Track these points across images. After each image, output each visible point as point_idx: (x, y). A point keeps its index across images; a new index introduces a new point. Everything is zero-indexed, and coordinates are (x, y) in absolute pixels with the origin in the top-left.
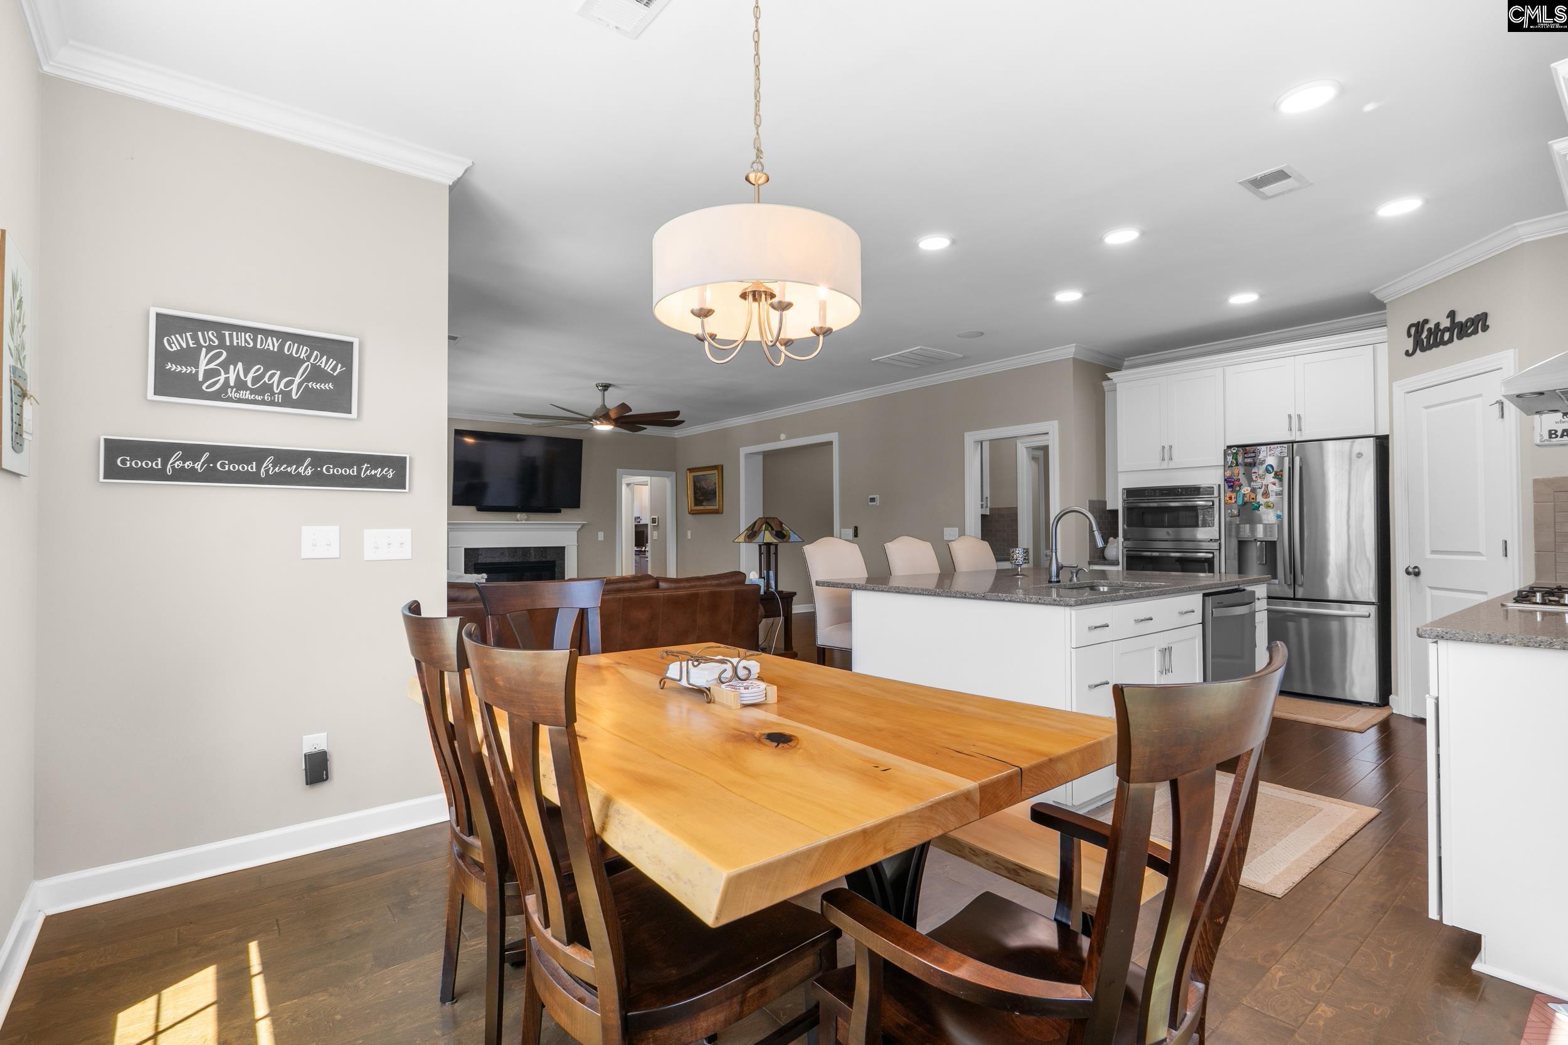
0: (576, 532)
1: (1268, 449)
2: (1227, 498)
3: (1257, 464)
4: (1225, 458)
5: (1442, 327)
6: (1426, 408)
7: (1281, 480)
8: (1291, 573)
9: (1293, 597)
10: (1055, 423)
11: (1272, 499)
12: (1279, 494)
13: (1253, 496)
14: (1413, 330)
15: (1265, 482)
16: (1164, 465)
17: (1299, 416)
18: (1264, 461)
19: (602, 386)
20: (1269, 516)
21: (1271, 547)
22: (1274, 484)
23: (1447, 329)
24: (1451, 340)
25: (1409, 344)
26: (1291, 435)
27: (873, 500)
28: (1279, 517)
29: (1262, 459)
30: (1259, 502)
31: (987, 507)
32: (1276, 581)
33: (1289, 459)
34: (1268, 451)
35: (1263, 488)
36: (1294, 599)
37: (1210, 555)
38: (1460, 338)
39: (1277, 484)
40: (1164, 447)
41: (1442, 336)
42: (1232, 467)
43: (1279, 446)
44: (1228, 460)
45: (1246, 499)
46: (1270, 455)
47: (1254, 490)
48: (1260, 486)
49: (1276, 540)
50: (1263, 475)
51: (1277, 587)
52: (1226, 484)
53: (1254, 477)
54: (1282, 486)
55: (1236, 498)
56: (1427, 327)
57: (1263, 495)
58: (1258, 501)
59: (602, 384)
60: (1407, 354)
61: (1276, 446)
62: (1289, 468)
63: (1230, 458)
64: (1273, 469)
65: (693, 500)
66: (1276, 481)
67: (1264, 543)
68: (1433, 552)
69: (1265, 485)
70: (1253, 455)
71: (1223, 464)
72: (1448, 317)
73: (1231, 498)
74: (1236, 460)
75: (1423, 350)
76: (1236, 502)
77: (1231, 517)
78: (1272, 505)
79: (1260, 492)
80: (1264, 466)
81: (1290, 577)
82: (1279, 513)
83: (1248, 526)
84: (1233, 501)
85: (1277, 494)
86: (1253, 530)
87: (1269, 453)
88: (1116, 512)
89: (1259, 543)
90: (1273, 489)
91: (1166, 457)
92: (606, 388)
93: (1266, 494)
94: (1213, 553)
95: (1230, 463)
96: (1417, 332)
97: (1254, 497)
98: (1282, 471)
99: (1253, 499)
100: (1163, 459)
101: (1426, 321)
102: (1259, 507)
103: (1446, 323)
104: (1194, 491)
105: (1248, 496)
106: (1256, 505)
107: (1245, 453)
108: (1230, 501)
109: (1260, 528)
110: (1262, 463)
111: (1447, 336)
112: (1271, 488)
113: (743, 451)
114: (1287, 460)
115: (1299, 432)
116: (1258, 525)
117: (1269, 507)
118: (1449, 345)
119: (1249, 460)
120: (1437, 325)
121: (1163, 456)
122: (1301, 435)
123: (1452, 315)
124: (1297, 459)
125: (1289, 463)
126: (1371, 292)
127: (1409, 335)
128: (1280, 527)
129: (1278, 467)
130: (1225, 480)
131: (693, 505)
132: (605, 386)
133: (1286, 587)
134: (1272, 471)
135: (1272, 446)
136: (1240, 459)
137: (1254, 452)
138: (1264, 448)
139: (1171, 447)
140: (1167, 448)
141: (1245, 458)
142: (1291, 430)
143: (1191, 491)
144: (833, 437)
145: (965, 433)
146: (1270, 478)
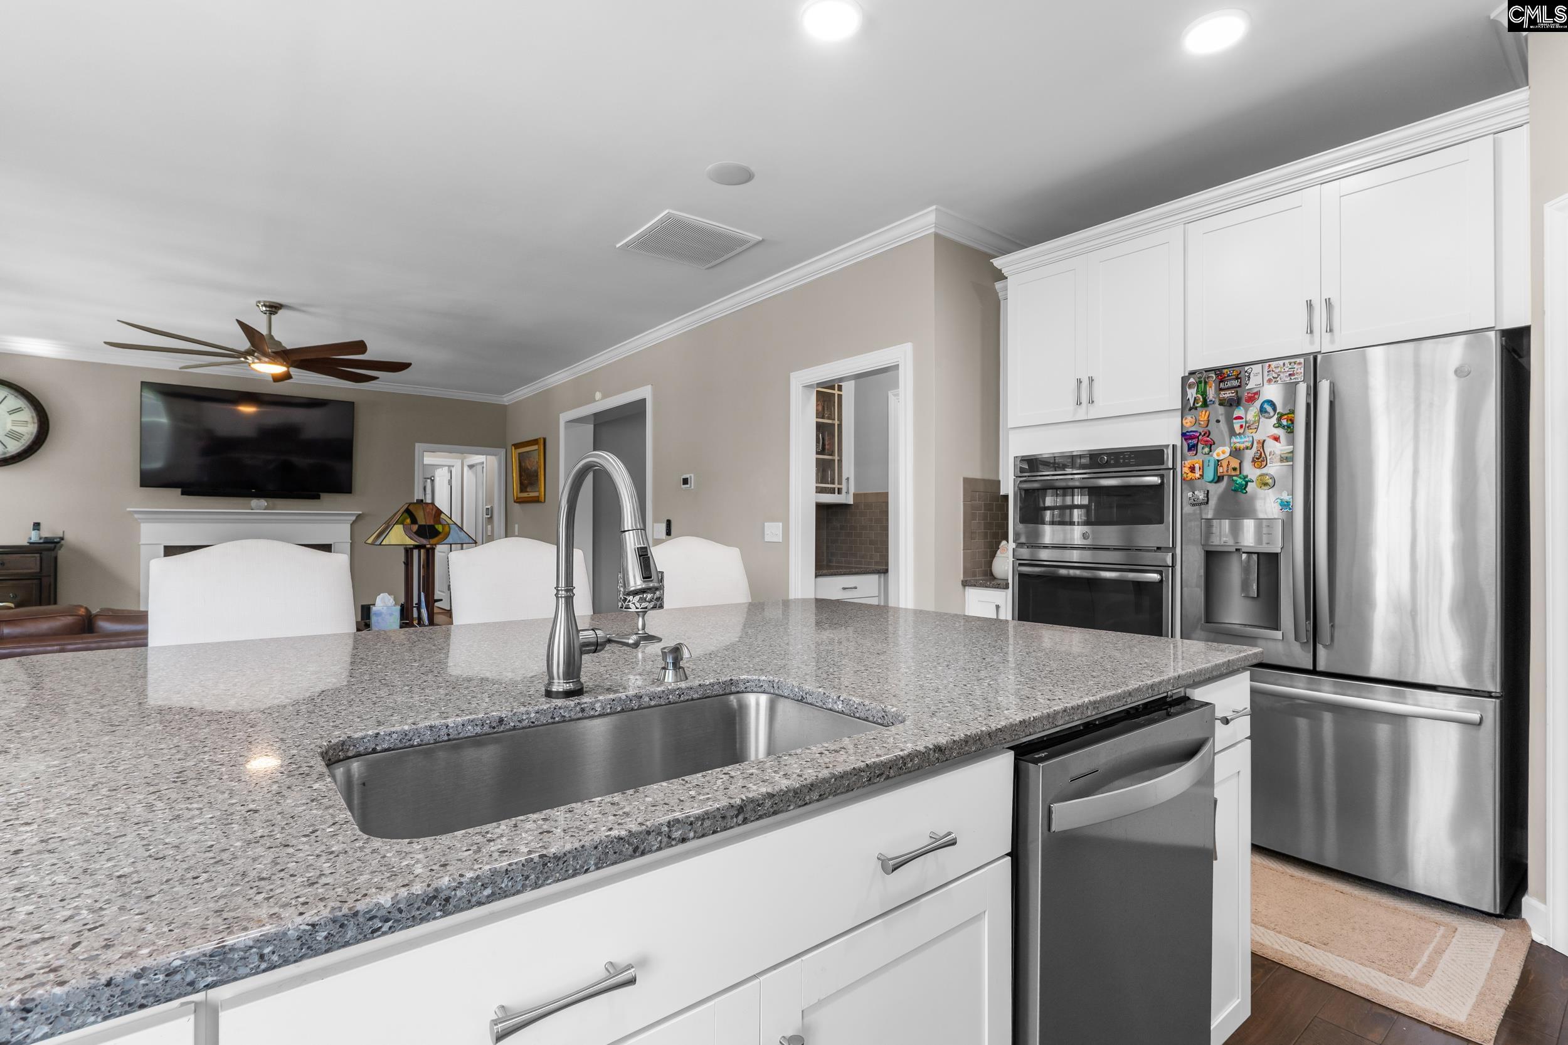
0: (348, 526)
1: (1266, 370)
2: (1186, 470)
3: (1243, 401)
4: (1184, 393)
7: (1290, 429)
8: (1308, 618)
9: (1311, 668)
10: (908, 347)
11: (1274, 468)
12: (1287, 459)
13: (1235, 463)
15: (1258, 436)
16: (1081, 414)
17: (1328, 303)
18: (1258, 393)
19: (265, 306)
20: (1268, 504)
21: (1269, 563)
22: (1277, 439)
26: (1312, 343)
27: (685, 481)
28: (1285, 505)
29: (1255, 391)
30: (1247, 476)
31: (847, 492)
32: (1278, 634)
33: (1308, 387)
34: (1266, 373)
35: (1255, 445)
36: (1314, 672)
37: (1155, 577)
39: (1282, 439)
40: (1080, 382)
42: (1196, 408)
43: (1287, 362)
44: (1189, 396)
45: (1221, 470)
46: (1269, 381)
47: (1236, 453)
48: (1249, 444)
49: (1278, 550)
50: (1255, 422)
51: (1280, 647)
52: (1185, 443)
53: (1237, 427)
54: (1292, 442)
55: (1202, 468)
57: (1253, 461)
58: (1245, 474)
59: (264, 302)
61: (1281, 363)
62: (1308, 405)
63: (1192, 393)
64: (1275, 409)
65: (519, 485)
66: (1280, 432)
67: (1255, 557)
69: (1259, 442)
70: (1235, 383)
71: (1180, 407)
73: (1192, 469)
74: (1204, 394)
76: (1202, 476)
77: (1193, 505)
78: (1270, 481)
79: (1249, 455)
80: (1258, 404)
81: (1305, 625)
82: (1286, 497)
83: (1226, 523)
84: (1197, 475)
85: (1283, 459)
86: (1236, 531)
87: (1266, 378)
88: (1006, 497)
89: (1244, 556)
90: (1276, 449)
91: (1084, 398)
92: (274, 309)
93: (1260, 460)
94: (1160, 573)
95: (1192, 402)
97: (1238, 466)
98: (1292, 412)
99: (1235, 469)
100: (1079, 403)
102: (1246, 485)
104: (1130, 458)
105: (1225, 463)
106: (1239, 481)
107: (1221, 381)
108: (1190, 475)
109: (1249, 525)
110: (1252, 399)
112: (1272, 447)
113: (565, 417)
114: (1302, 389)
115: (1329, 334)
116: (1246, 521)
117: (1266, 484)
119: (1228, 394)
121: (1079, 397)
122: (1332, 342)
124: (1324, 387)
125: (1308, 394)
128: (1287, 525)
129: (1285, 405)
130: (1183, 435)
131: (519, 491)
132: (271, 306)
133: (1296, 648)
134: (1272, 413)
135: (1273, 366)
136: (1211, 393)
137: (1237, 378)
138: (1257, 368)
139: (1091, 380)
140: (1085, 383)
141: (1221, 390)
142: (1311, 332)
143: (1124, 459)
144: (644, 392)
145: (791, 374)
146: (1268, 427)
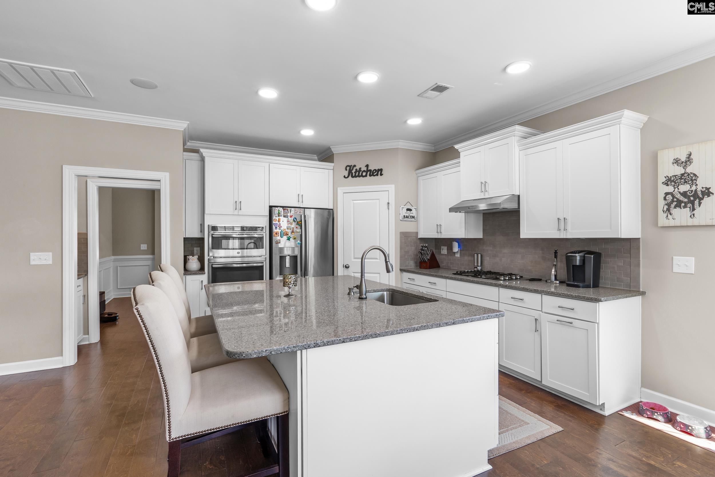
5: (362, 170)
6: (353, 200)
7: (300, 226)
14: (348, 168)
16: (236, 213)
17: (302, 196)
23: (364, 171)
24: (366, 176)
25: (346, 173)
26: (299, 204)
34: (295, 211)
38: (370, 175)
39: (298, 228)
40: (236, 202)
41: (362, 173)
49: (297, 255)
56: (355, 168)
60: (344, 177)
61: (298, 209)
68: (355, 258)
72: (366, 167)
75: (352, 177)
82: (299, 242)
94: (263, 263)
96: (350, 169)
100: (235, 209)
101: (355, 166)
103: (364, 168)
107: (284, 211)
111: (364, 174)
114: (303, 216)
115: (302, 203)
118: (365, 178)
120: (360, 168)
121: (236, 207)
122: (302, 205)
123: (367, 166)
125: (304, 218)
126: (331, 147)
127: (346, 170)
129: (299, 219)
134: (296, 221)
135: (296, 209)
137: (288, 211)
139: (241, 203)
140: (238, 203)
142: (299, 201)
146: (295, 224)
